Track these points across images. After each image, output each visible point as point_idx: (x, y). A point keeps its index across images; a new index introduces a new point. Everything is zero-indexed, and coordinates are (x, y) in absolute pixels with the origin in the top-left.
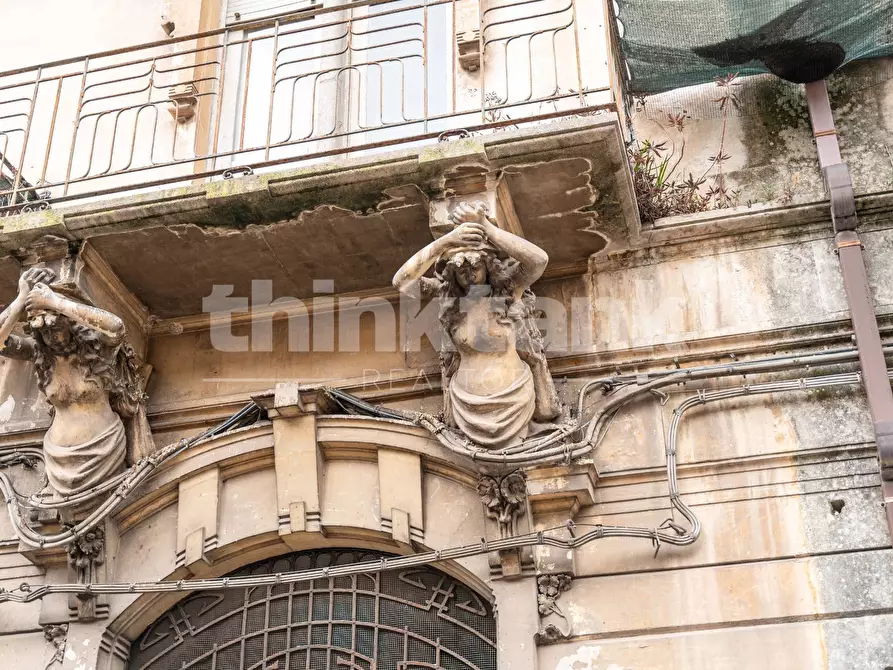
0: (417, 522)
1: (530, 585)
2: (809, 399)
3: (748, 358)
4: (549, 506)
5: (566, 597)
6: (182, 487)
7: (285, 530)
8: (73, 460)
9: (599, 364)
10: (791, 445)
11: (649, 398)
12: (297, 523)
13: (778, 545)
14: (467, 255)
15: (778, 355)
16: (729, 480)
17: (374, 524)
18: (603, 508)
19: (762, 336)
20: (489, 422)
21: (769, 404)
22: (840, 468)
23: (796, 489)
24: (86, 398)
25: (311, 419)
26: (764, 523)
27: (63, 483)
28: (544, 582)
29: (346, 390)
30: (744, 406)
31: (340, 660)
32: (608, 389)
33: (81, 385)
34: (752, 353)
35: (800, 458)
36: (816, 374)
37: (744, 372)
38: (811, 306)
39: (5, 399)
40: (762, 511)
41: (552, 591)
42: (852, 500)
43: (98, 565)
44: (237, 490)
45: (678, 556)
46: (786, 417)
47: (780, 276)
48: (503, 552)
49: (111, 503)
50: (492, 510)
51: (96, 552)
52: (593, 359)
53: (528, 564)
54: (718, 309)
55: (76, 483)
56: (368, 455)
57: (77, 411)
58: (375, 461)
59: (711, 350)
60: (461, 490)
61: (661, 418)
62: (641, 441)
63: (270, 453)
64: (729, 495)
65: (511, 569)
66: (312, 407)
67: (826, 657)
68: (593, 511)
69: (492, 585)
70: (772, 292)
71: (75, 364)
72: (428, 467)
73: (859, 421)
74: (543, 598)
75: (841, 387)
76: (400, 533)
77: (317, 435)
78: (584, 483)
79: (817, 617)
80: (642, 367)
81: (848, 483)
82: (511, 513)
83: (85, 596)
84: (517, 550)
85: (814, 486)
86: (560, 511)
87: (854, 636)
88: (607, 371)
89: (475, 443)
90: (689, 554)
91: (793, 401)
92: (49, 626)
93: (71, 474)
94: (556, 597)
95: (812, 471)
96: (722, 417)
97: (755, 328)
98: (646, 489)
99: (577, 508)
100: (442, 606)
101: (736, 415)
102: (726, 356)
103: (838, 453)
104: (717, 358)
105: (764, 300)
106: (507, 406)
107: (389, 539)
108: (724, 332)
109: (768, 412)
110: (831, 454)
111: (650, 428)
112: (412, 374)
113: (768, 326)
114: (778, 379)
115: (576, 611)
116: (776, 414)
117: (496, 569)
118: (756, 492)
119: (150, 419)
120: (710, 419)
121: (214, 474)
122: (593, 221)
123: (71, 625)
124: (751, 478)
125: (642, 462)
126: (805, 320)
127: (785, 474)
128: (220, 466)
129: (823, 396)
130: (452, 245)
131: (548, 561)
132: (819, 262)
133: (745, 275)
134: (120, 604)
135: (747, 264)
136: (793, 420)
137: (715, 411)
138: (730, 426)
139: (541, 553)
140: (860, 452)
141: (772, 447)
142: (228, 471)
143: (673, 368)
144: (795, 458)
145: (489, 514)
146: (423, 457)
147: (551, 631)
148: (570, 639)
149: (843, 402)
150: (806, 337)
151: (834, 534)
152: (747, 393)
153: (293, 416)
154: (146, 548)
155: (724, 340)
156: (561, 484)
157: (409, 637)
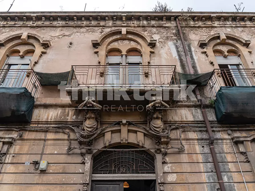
0: (143, 143)
1: (161, 154)
2: (199, 131)
3: (190, 124)
4: (163, 143)
5: (166, 157)
6: (105, 133)
7: (122, 142)
8: (90, 128)
9: (169, 122)
10: (197, 137)
11: (177, 128)
12: (124, 141)
13: (196, 152)
14: (158, 105)
15: (194, 124)
16: (188, 141)
17: (136, 142)
18: (170, 144)
19: (192, 121)
20: (158, 130)
21: (193, 131)
22: (203, 141)
23: (197, 144)
24: (93, 118)
25: (127, 125)
26: (193, 148)
27: (88, 131)
28: (163, 154)
29: (132, 122)
30: (190, 131)
31: (129, 163)
32: (170, 126)
33: (93, 116)
34: (190, 123)
35: (198, 139)
36: (199, 128)
37: (190, 126)
38: (198, 118)
39: (74, 116)
40: (193, 147)
41: (164, 155)
42: (205, 146)
43: (92, 144)
44: (114, 135)
45: (182, 152)
46: (196, 133)
47: (194, 113)
48: (157, 149)
49: (96, 135)
50: (156, 142)
51: (92, 143)
52: (168, 121)
53: (161, 151)
54: (186, 117)
55: (91, 131)
56: (135, 132)
57: (91, 120)
58: (136, 133)
59: (185, 122)
60: (150, 139)
61: (178, 132)
62: (176, 135)
63: (120, 130)
64: (188, 144)
65: (158, 152)
66: (127, 124)
67: (203, 168)
68: (169, 144)
69: (155, 154)
70: (193, 115)
71: (92, 112)
72: (145, 135)
73: (206, 135)
74: (163, 157)
75: (203, 130)
76: (141, 144)
77: (128, 128)
78: (169, 140)
79: (202, 163)
80: (175, 124)
81: (204, 144)
82: (159, 144)
83: (89, 150)
84: (159, 149)
85: (200, 144)
86: (165, 144)
87: (207, 166)
88: (170, 123)
89: (155, 132)
90: (183, 152)
91: (196, 131)
92: (82, 153)
93: (90, 130)
94: (164, 156)
95: (199, 141)
96: (187, 132)
97: (191, 120)
98: (177, 142)
99: (167, 143)
100: (145, 156)
101: (189, 132)
102: (187, 124)
103: (203, 139)
104: (186, 124)
105: (192, 116)
106: (160, 127)
107: (139, 145)
108: (187, 120)
109: (193, 132)
110: (202, 139)
111: (177, 133)
112: (141, 120)
113: (193, 120)
114: (194, 128)
115: (167, 159)
116: (195, 133)
117: (156, 151)
118: (192, 144)
119: (100, 122)
120: (185, 133)
121: (111, 132)
122: (171, 102)
123: (86, 154)
124: (191, 141)
125: (176, 138)
126: (198, 120)
127: (196, 141)
128: (112, 131)
129: (200, 131)
130: (156, 103)
131: (163, 151)
132: (199, 112)
133: (189, 112)
134: (95, 151)
135: (189, 111)
136: (197, 134)
137: (186, 131)
138: (188, 134)
139: (162, 150)
140: (206, 139)
141: (194, 137)
142: (113, 132)
143: (179, 124)
144: (197, 139)
145: (155, 143)
146: (144, 133)
147: (164, 162)
148: (167, 163)
149: (203, 132)
150: (198, 122)
151: (203, 151)
152: (191, 129)
153: (124, 125)
154: (99, 142)
155: (187, 121)
156: (166, 140)
157: (140, 161)
